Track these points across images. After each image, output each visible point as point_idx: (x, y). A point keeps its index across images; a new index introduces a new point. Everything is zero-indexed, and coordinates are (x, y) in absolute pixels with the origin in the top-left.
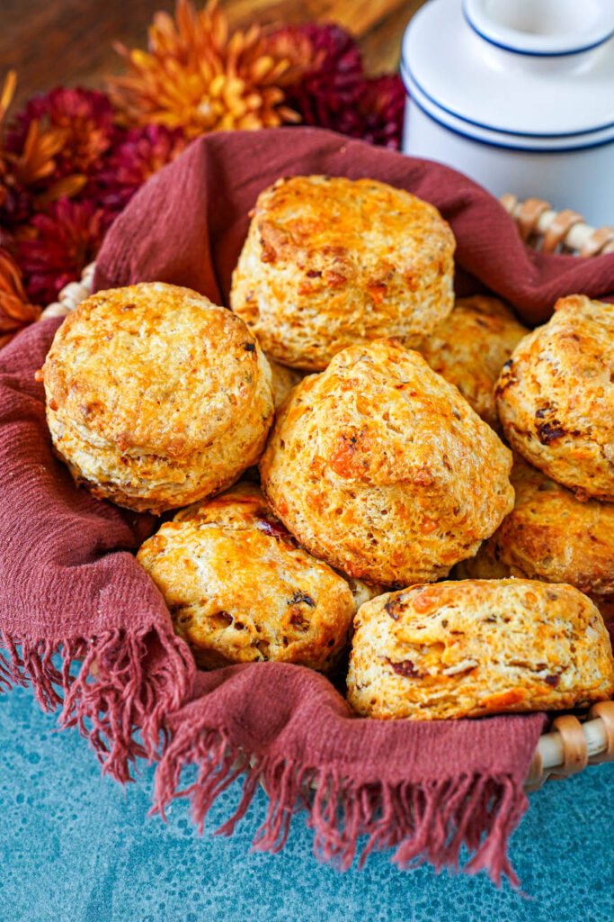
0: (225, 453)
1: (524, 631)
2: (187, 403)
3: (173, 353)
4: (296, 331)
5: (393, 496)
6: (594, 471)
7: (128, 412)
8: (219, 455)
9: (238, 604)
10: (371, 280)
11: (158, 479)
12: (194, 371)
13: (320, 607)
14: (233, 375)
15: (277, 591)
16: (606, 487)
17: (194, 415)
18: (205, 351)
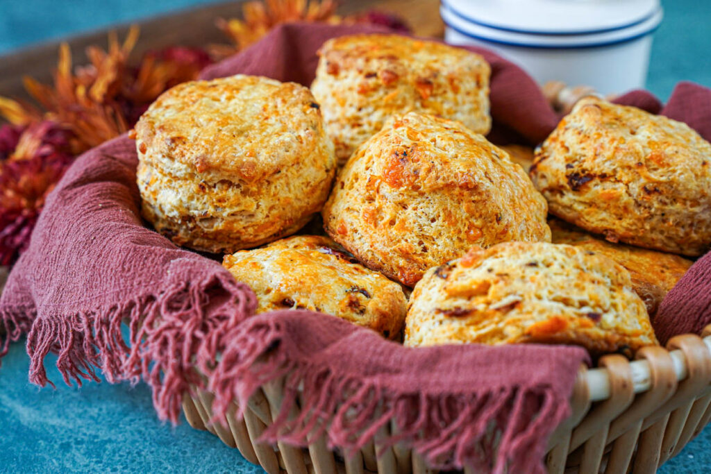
0: (292, 188)
1: (565, 273)
2: (259, 138)
3: (248, 108)
4: (356, 130)
5: (441, 204)
6: (621, 212)
7: (207, 141)
8: (286, 189)
9: (300, 289)
10: (419, 77)
11: (231, 207)
12: (267, 118)
13: (375, 299)
14: (300, 121)
15: (336, 282)
16: (634, 228)
17: (264, 145)
18: (276, 107)
